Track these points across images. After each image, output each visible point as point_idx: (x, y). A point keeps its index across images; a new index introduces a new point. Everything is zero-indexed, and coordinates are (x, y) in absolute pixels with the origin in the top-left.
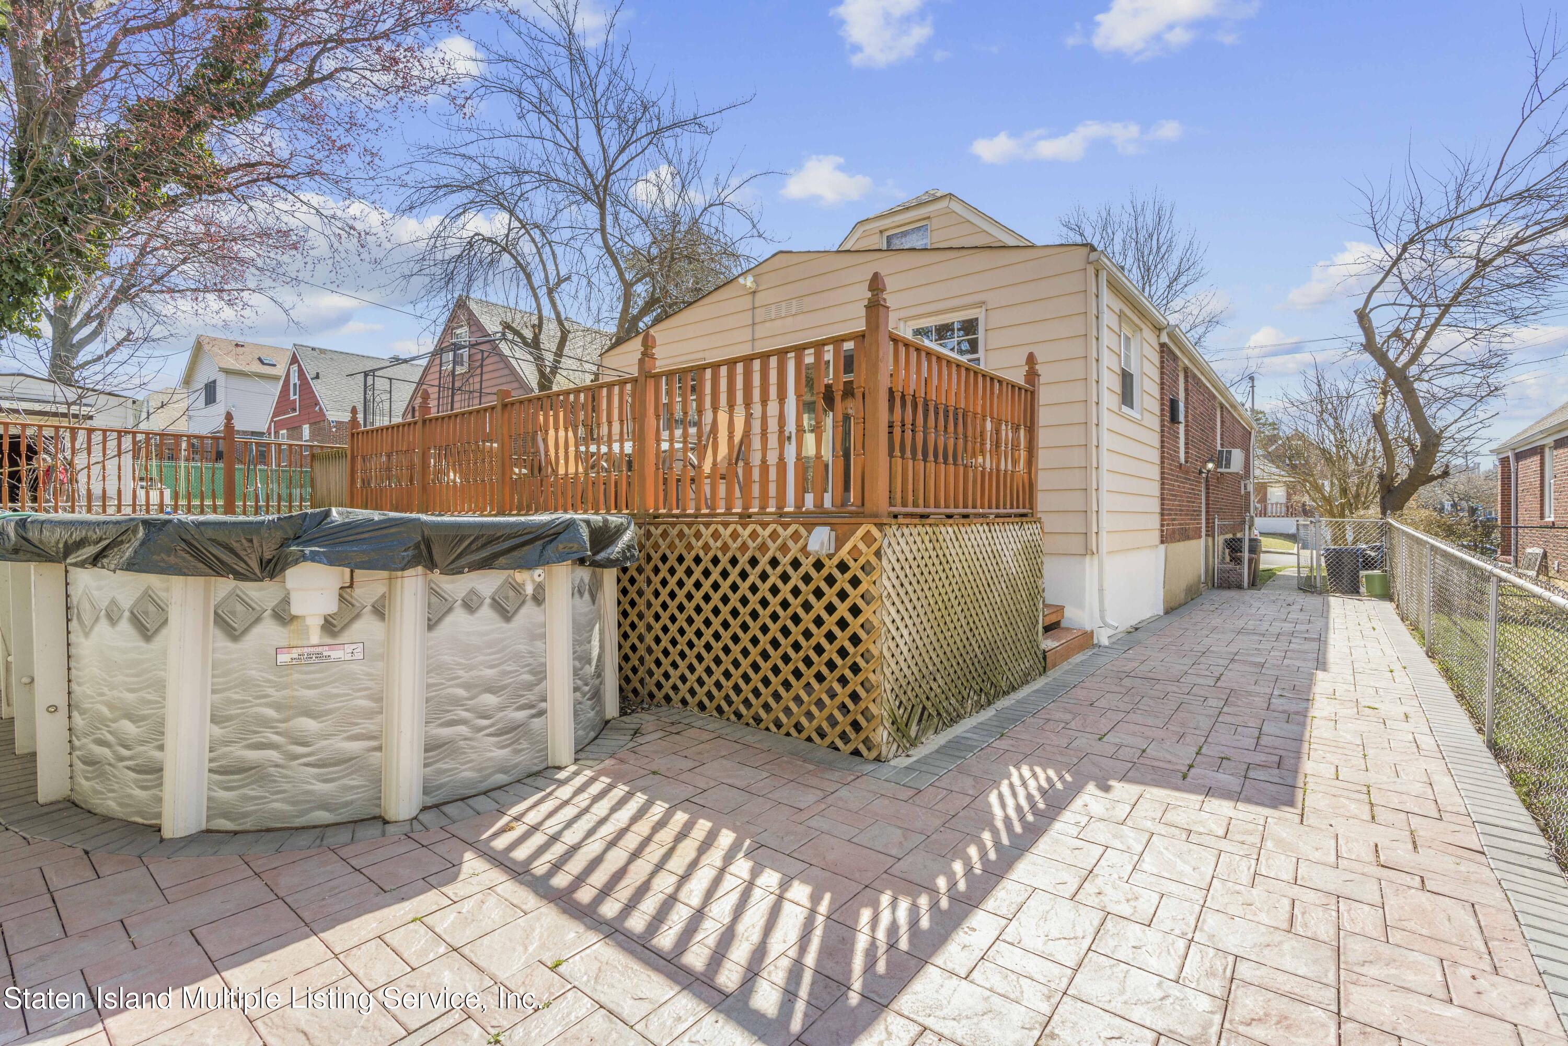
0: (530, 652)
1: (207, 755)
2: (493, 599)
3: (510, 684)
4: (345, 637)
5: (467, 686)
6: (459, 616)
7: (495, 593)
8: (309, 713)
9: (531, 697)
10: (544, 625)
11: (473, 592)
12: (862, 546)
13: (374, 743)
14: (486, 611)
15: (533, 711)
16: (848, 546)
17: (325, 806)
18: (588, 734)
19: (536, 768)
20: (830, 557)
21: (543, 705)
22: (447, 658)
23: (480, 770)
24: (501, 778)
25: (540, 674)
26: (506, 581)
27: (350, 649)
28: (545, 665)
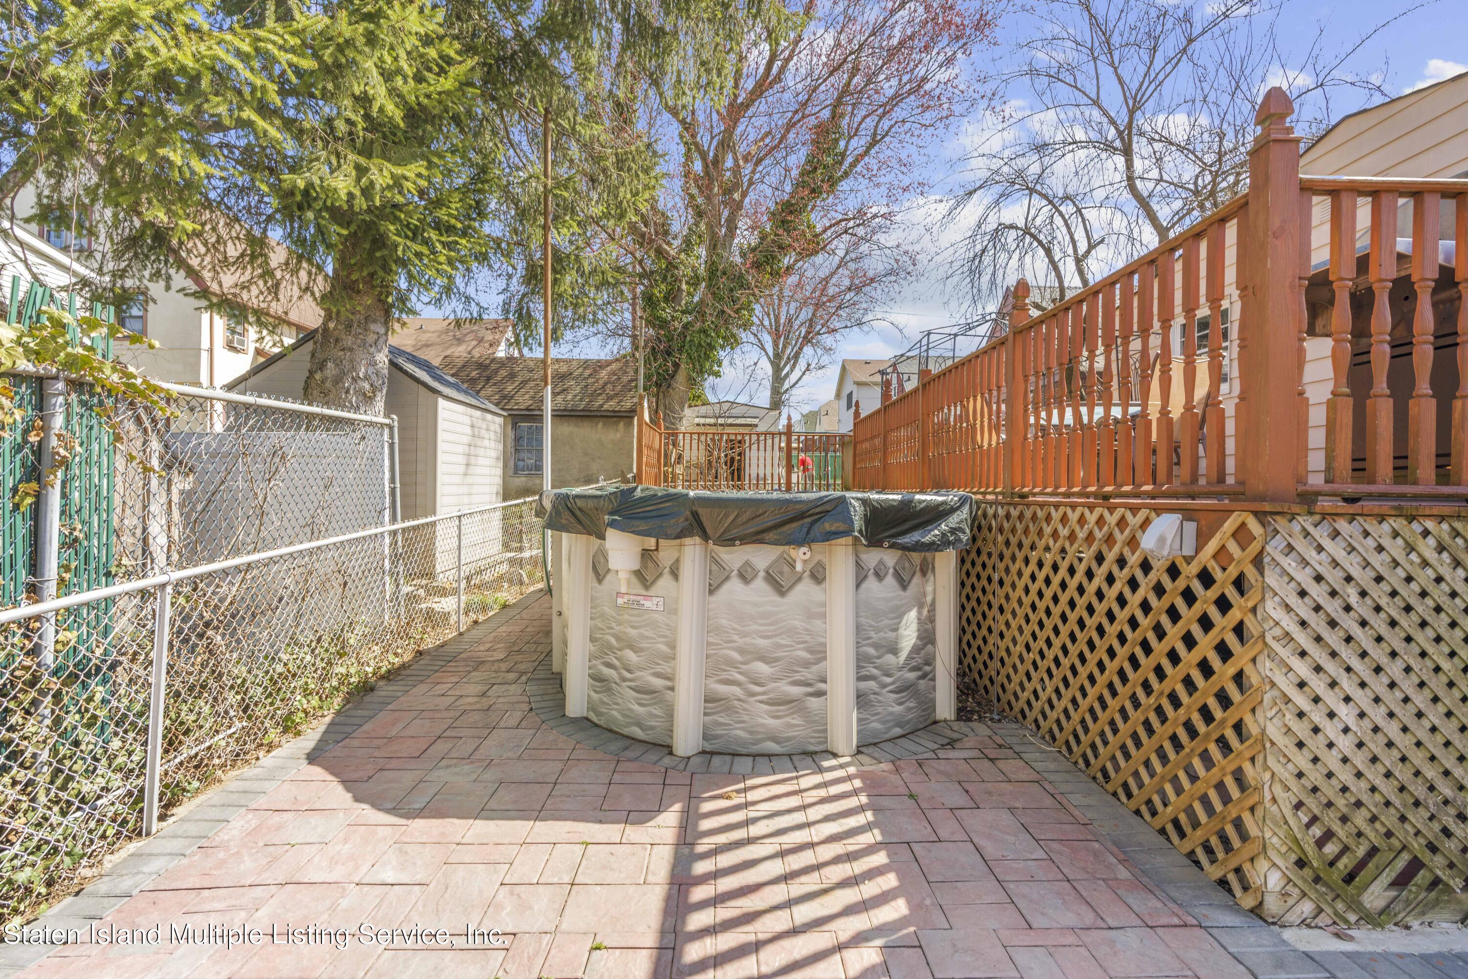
0: (807, 630)
1: (587, 664)
2: (767, 572)
3: (783, 657)
4: (653, 591)
5: (741, 651)
6: (734, 586)
7: (770, 566)
8: (631, 647)
9: (805, 674)
10: (824, 605)
11: (747, 563)
12: (1233, 547)
13: (669, 683)
14: (760, 583)
15: (810, 690)
16: (1212, 546)
17: (639, 725)
18: (889, 729)
19: (812, 748)
20: (1188, 560)
21: (822, 686)
22: (724, 622)
23: (751, 733)
24: (771, 747)
25: (819, 654)
26: (781, 556)
27: (655, 600)
28: (824, 645)
